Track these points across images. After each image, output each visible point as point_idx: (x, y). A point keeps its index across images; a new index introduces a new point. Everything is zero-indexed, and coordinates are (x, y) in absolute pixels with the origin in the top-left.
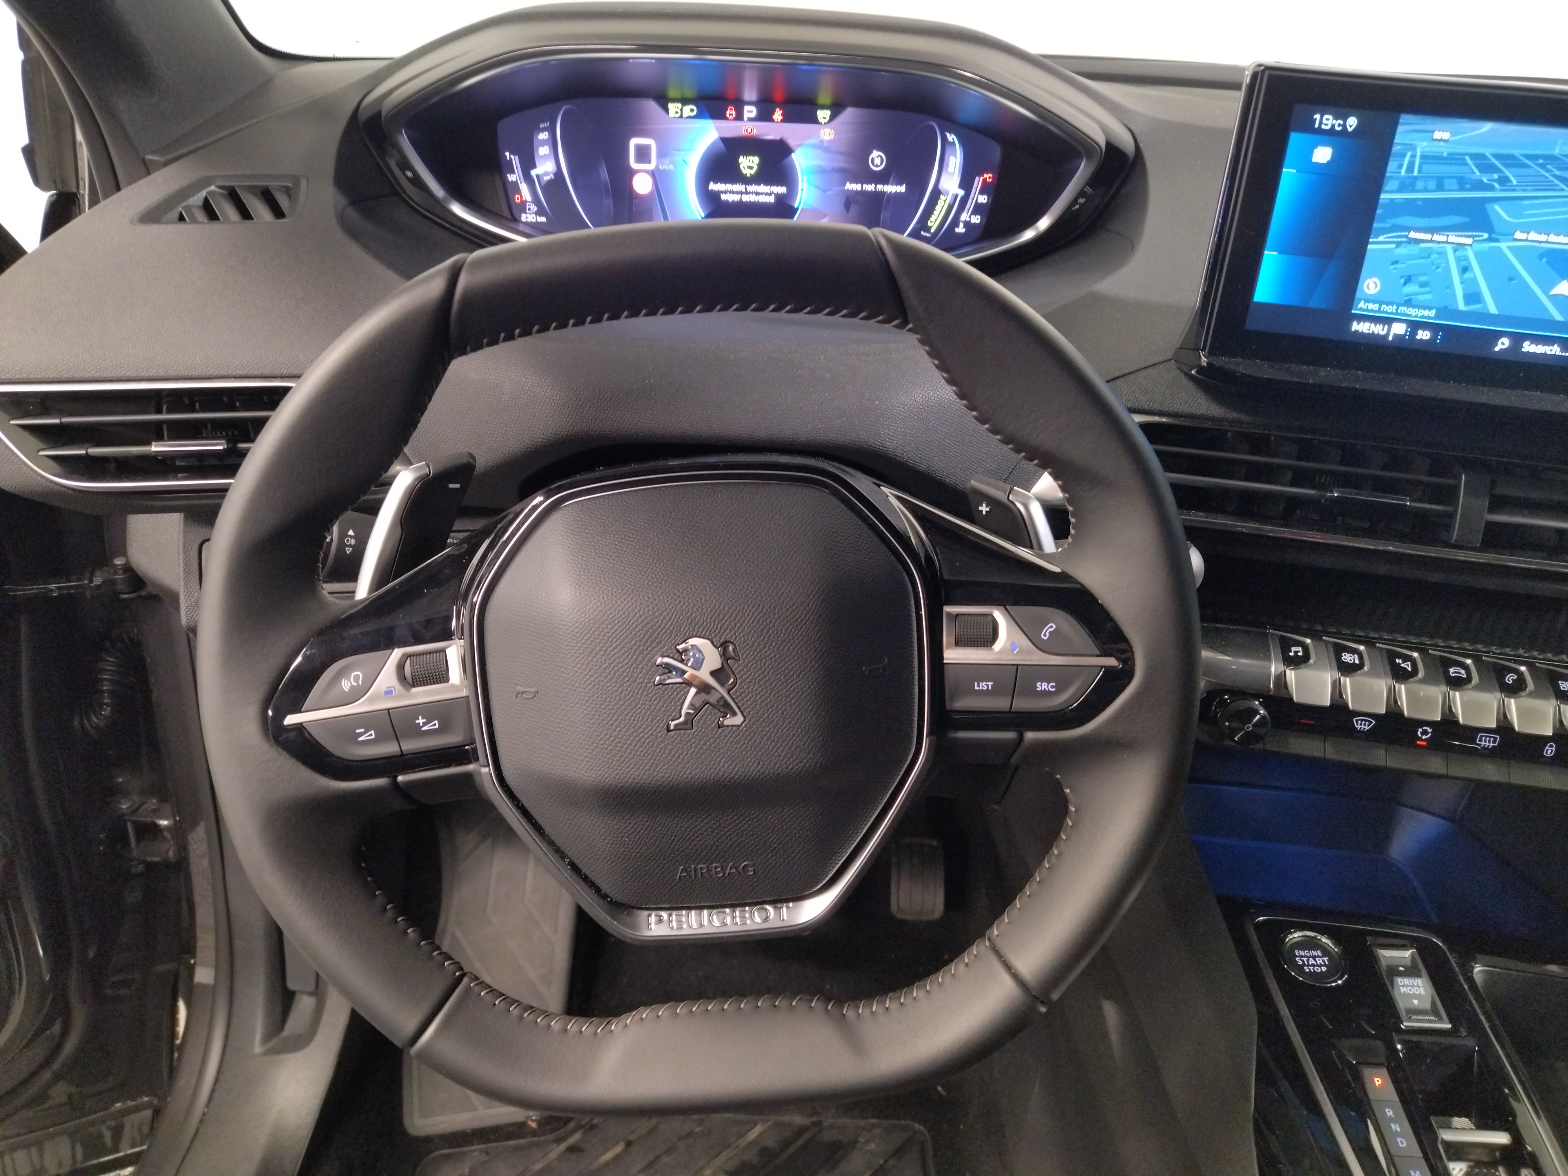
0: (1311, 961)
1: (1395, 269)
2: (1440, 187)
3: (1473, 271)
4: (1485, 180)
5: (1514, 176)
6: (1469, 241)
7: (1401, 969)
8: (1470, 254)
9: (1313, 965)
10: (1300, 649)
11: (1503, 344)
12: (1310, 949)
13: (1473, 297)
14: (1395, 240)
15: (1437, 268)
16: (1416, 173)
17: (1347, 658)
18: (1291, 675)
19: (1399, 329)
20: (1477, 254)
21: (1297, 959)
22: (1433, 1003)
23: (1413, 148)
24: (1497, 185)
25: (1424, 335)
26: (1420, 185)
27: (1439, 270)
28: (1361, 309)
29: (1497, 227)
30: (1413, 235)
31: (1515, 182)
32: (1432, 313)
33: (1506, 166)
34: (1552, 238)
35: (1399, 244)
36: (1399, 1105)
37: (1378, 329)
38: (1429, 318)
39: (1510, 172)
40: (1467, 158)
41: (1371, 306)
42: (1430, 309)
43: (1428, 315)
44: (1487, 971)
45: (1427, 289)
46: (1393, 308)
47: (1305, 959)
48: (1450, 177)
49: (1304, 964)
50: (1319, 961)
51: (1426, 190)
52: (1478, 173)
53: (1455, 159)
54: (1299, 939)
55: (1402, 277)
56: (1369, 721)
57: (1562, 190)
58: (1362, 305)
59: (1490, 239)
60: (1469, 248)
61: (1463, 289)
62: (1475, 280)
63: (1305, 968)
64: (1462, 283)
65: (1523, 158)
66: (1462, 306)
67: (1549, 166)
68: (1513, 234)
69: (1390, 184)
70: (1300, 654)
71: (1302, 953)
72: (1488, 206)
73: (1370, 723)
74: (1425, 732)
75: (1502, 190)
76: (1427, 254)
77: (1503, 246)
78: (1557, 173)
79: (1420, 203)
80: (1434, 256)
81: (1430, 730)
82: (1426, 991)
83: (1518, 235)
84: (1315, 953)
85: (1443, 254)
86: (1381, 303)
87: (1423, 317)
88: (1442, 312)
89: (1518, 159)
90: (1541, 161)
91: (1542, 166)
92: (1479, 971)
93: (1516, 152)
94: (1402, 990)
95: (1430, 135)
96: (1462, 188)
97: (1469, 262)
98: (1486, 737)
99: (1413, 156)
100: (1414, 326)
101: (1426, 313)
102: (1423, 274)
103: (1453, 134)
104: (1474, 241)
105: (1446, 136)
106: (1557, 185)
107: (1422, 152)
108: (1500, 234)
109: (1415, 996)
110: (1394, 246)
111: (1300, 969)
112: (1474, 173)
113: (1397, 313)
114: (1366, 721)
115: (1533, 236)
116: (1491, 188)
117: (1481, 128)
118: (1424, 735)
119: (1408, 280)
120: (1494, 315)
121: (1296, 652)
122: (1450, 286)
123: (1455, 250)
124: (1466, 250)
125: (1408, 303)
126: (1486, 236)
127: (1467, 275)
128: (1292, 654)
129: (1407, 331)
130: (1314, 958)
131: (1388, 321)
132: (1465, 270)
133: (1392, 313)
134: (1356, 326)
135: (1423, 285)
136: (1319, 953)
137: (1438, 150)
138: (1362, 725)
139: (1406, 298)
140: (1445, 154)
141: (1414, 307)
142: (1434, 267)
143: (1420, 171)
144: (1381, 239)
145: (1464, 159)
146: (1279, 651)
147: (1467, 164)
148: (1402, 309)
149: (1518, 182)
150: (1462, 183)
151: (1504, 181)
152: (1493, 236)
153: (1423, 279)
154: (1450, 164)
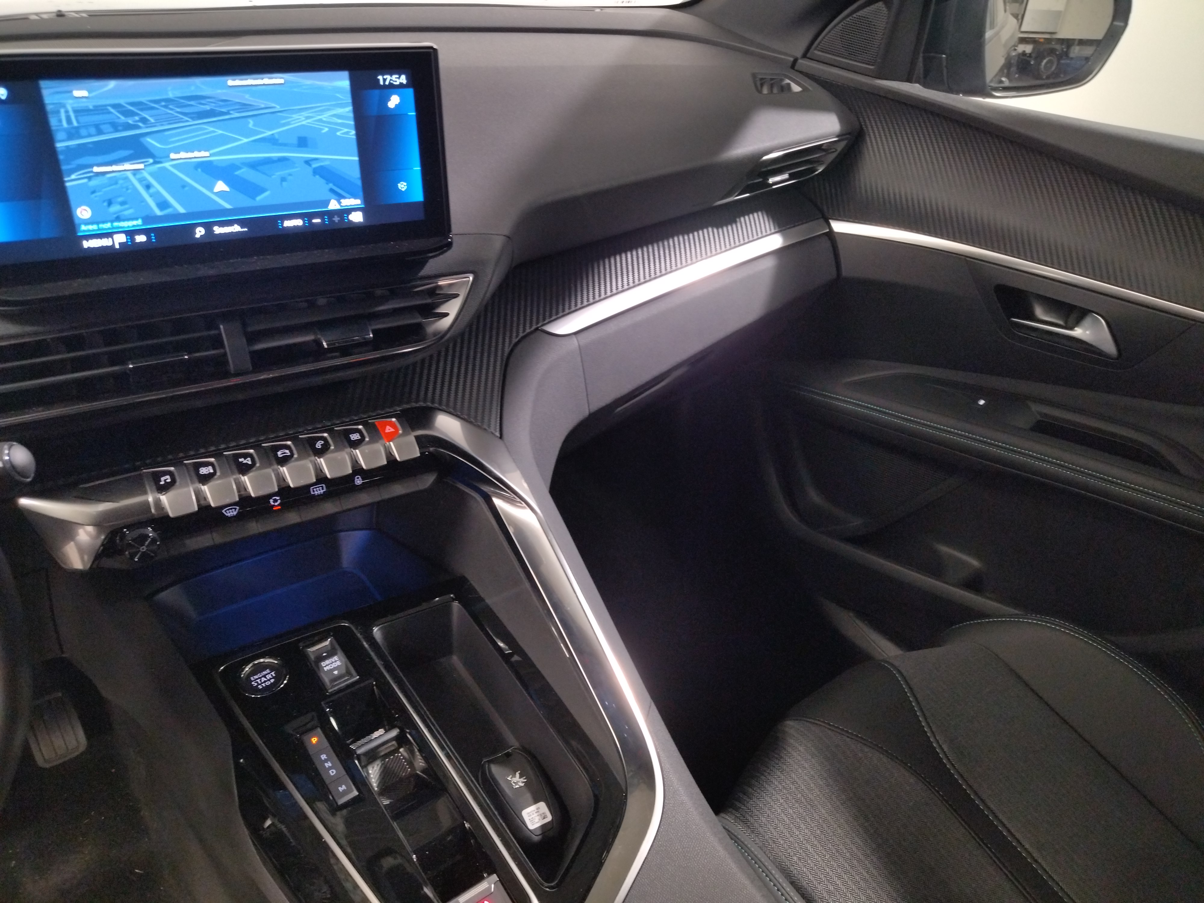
0: (263, 679)
1: (96, 197)
2: (100, 132)
3: (153, 186)
4: (130, 122)
5: (151, 116)
6: (141, 166)
7: (324, 654)
8: (146, 174)
9: (265, 682)
10: (168, 477)
11: (200, 232)
12: (261, 672)
13: (163, 205)
14: (85, 175)
15: (127, 189)
16: (75, 124)
17: (204, 471)
18: (164, 498)
19: (120, 239)
20: (151, 174)
21: (253, 683)
22: (347, 668)
23: (64, 106)
24: (140, 124)
25: (141, 239)
26: (83, 132)
27: (129, 191)
28: (84, 231)
29: (156, 153)
30: (96, 169)
31: (152, 120)
32: (139, 222)
33: (142, 110)
34: (196, 154)
35: (89, 178)
36: (330, 748)
37: (106, 242)
38: (138, 226)
39: (147, 114)
40: (109, 108)
41: (91, 227)
42: (137, 219)
43: (137, 223)
44: (382, 628)
45: (126, 206)
46: (108, 225)
47: (258, 681)
48: (104, 124)
49: (259, 684)
50: (269, 677)
51: (90, 136)
52: (123, 118)
53: (99, 110)
54: (251, 669)
55: (104, 201)
56: (234, 508)
57: (187, 121)
58: (83, 227)
59: (155, 163)
60: (143, 171)
61: (154, 200)
62: (158, 192)
63: (259, 686)
64: (151, 196)
65: (148, 103)
66: (158, 212)
67: (171, 107)
68: (169, 156)
69: (59, 136)
70: (169, 481)
71: (256, 677)
72: (142, 140)
73: (235, 509)
74: (275, 501)
75: (147, 127)
76: (114, 181)
77: (167, 165)
78: (178, 110)
79: (91, 146)
80: (121, 182)
81: (278, 498)
82: (341, 661)
83: (173, 156)
84: (265, 673)
85: (126, 179)
86: (98, 223)
87: (134, 226)
88: (146, 219)
89: (146, 104)
90: (163, 104)
91: (166, 107)
92: (377, 631)
93: (143, 99)
94: (325, 669)
95: (69, 94)
96: (116, 130)
97: (149, 181)
98: (316, 488)
99: (67, 112)
100: (130, 234)
101: (135, 223)
102: (120, 196)
103: (89, 92)
104: (145, 166)
105: (84, 93)
106: (182, 118)
107: (73, 108)
108: (161, 158)
109: (335, 669)
110: (85, 181)
111: (256, 690)
112: (119, 118)
113: (113, 228)
114: (231, 509)
115: (183, 155)
116: (138, 127)
117: (106, 85)
118: (276, 502)
119: (110, 203)
120: (184, 214)
121: (165, 480)
122: (143, 200)
123: (134, 175)
124: (142, 173)
125: (118, 219)
126: (151, 161)
127: (152, 190)
128: (162, 483)
129: (127, 239)
130: (265, 676)
131: (109, 235)
132: (148, 187)
133: (109, 229)
134: (86, 244)
135: (123, 203)
136: (268, 671)
137: (85, 104)
138: (231, 513)
139: (115, 216)
140: (91, 107)
141: (124, 220)
142: (124, 190)
143: (78, 122)
144: (73, 177)
145: (107, 109)
146: (153, 483)
147: (110, 113)
148: (116, 224)
149: (155, 120)
150: (116, 127)
151: (144, 120)
152: (157, 160)
153: (120, 199)
154: (98, 114)
